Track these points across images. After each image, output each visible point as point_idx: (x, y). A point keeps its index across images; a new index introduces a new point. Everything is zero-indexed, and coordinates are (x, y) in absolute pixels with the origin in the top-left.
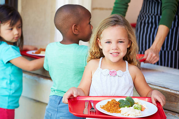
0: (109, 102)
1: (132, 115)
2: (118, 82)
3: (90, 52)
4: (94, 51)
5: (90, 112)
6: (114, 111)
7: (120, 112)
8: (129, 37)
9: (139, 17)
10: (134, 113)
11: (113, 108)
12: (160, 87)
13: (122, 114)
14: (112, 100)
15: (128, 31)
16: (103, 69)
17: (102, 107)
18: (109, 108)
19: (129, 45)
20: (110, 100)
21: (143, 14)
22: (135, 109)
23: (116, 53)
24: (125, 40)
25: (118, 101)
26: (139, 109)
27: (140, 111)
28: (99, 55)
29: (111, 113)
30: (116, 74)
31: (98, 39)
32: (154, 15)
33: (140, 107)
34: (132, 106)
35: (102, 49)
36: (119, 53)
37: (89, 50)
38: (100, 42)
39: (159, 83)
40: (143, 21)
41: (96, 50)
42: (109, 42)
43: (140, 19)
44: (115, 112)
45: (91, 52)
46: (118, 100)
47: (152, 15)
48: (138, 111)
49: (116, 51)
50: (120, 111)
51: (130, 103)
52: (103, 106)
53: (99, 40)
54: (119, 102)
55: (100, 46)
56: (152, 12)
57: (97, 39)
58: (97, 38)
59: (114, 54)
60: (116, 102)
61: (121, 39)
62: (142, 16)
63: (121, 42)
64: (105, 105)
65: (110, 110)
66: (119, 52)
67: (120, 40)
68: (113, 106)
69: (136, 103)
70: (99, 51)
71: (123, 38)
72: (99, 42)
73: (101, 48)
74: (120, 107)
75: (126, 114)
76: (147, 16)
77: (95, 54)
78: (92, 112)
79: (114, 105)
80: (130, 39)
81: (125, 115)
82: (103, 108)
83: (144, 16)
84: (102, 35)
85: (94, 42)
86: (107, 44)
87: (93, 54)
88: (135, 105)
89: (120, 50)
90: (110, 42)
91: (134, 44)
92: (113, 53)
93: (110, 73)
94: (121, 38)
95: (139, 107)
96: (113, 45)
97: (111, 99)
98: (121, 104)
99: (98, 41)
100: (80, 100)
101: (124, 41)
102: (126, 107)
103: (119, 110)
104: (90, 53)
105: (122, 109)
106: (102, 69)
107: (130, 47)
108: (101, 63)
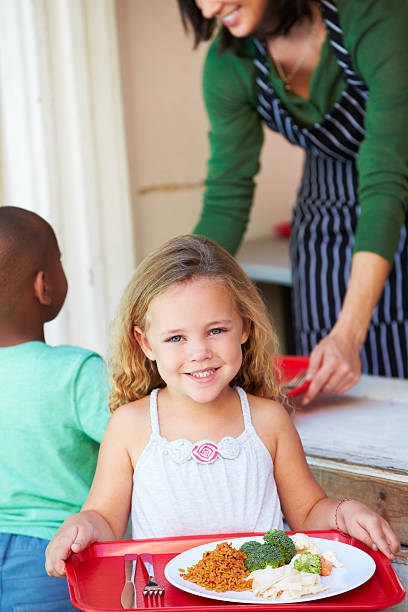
0: (208, 554)
1: (293, 594)
2: (228, 481)
3: (114, 376)
4: (128, 372)
5: (146, 596)
6: (227, 584)
7: (249, 585)
8: (241, 308)
9: (295, 213)
10: (298, 586)
11: (225, 576)
12: (377, 468)
13: (255, 592)
14: (219, 548)
15: (237, 291)
16: (169, 440)
17: (186, 573)
18: (212, 574)
19: (245, 335)
20: (212, 547)
21: (309, 201)
22: (300, 570)
23: (205, 371)
24: (230, 321)
25: (238, 549)
26: (313, 570)
27: (317, 575)
28: (145, 383)
29: (221, 593)
30: (217, 452)
31: (137, 329)
32: (345, 204)
33: (315, 562)
34: (287, 563)
35: (155, 363)
36: (216, 369)
37: (111, 371)
38: (146, 340)
39: (374, 453)
40: (313, 227)
41: (134, 368)
42: (177, 338)
43: (302, 219)
44: (232, 588)
45: (117, 376)
46: (237, 544)
47: (339, 204)
48: (309, 578)
49: (205, 365)
50: (251, 581)
51: (280, 552)
52: (190, 570)
53: (139, 331)
54: (241, 550)
55: (149, 351)
56: (338, 197)
57: (132, 330)
58: (133, 325)
59: (201, 375)
60: (234, 551)
61: (216, 323)
62: (305, 208)
63: (219, 330)
64: (197, 566)
65: (213, 583)
66: (216, 365)
67: (216, 326)
68: (223, 567)
69: (302, 548)
70: (144, 369)
71: (221, 317)
72: (142, 337)
73: (151, 358)
74: (248, 570)
75: (271, 592)
76: (324, 210)
77: (133, 380)
78: (151, 597)
79: (226, 563)
80: (247, 316)
81: (266, 595)
82: (190, 575)
83: (314, 209)
84: (148, 317)
85: (123, 340)
86: (170, 344)
87: (127, 384)
88: (297, 557)
89: (219, 357)
90: (180, 336)
91: (261, 331)
92: (198, 372)
93: (195, 452)
94: (217, 319)
95: (312, 563)
96: (194, 346)
97: (215, 544)
98: (251, 558)
99: (138, 334)
100: (106, 555)
101: (228, 326)
102: (269, 567)
103: (247, 579)
104: (114, 382)
105: (255, 575)
106: (165, 441)
107: (248, 340)
108: (156, 418)
